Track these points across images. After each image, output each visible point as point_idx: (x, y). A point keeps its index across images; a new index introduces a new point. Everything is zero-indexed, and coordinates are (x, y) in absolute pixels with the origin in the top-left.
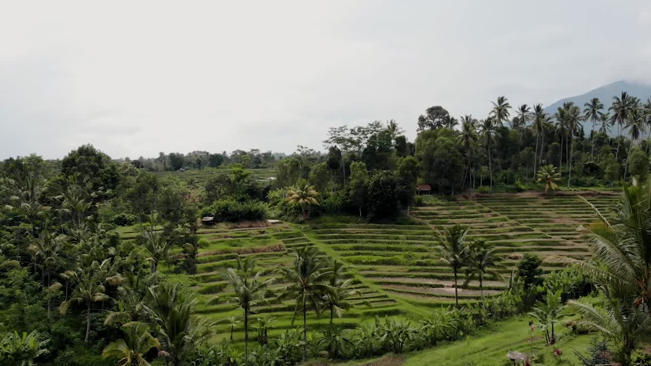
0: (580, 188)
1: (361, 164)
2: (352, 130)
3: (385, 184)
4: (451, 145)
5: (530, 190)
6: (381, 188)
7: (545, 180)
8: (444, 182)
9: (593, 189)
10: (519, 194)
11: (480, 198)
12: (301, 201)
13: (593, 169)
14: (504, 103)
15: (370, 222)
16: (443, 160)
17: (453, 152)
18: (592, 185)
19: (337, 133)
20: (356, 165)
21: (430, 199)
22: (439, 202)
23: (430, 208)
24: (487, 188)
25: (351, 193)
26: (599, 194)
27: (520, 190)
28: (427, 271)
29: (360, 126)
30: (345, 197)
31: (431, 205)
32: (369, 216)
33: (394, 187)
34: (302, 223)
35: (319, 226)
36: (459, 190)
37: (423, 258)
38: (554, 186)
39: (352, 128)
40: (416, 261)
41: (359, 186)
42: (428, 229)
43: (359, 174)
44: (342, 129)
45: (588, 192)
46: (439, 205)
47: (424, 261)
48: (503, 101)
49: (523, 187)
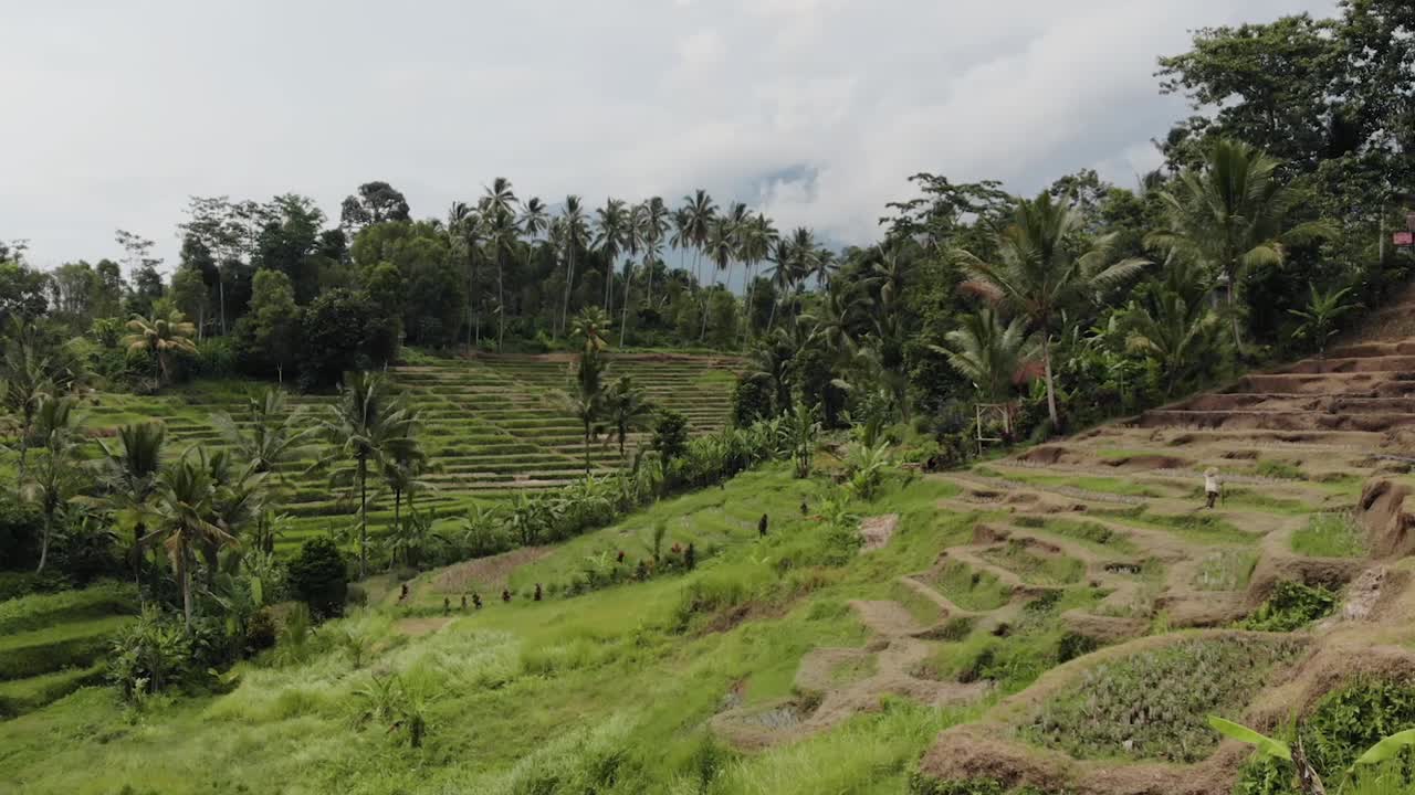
0: (637, 349)
1: (278, 276)
2: (238, 207)
3: (346, 313)
4: (441, 253)
5: (561, 349)
6: (335, 322)
7: (588, 332)
8: (431, 322)
9: (657, 350)
10: (544, 356)
11: (486, 357)
12: (162, 343)
13: (650, 319)
14: (504, 192)
15: (307, 391)
16: (431, 280)
17: (446, 268)
18: (655, 344)
19: (209, 211)
20: (266, 276)
21: (410, 354)
22: (430, 359)
23: (415, 368)
24: (492, 344)
25: (261, 333)
26: (669, 358)
27: (546, 350)
28: (467, 462)
29: (253, 200)
30: (244, 344)
31: (415, 364)
32: (303, 381)
33: (362, 322)
34: (154, 393)
35: (198, 398)
36: (450, 344)
37: (450, 444)
38: (601, 344)
39: (237, 203)
40: (440, 449)
41: (278, 319)
42: (436, 400)
43: (275, 295)
44: (215, 204)
45: (652, 355)
46: (430, 364)
47: (456, 448)
48: (503, 188)
49: (550, 344)
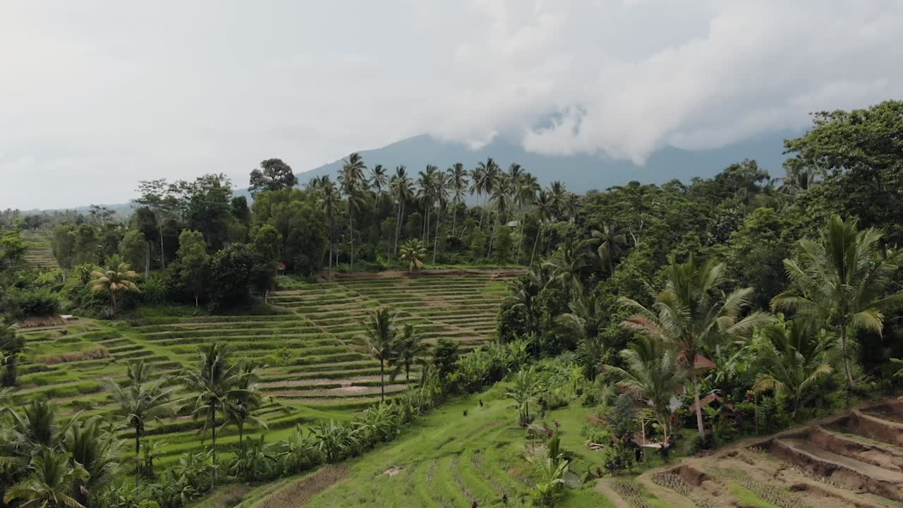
0: (444, 266)
1: (196, 234)
2: (172, 186)
3: (238, 261)
4: (310, 211)
5: (393, 268)
6: (232, 267)
7: (410, 257)
8: (302, 258)
9: (458, 266)
10: (380, 273)
11: (341, 278)
12: (114, 286)
13: (454, 244)
14: (357, 162)
15: (213, 313)
16: (302, 231)
17: (312, 221)
18: (457, 262)
19: (152, 189)
20: (188, 235)
21: (285, 280)
22: (299, 284)
23: (288, 292)
24: (346, 267)
25: (183, 274)
26: (466, 272)
27: (382, 269)
28: (312, 370)
29: (183, 180)
30: (173, 281)
31: (289, 289)
32: (211, 305)
33: (250, 265)
34: (110, 318)
35: (139, 321)
36: (316, 270)
37: (303, 355)
38: (419, 264)
39: (172, 183)
40: (294, 359)
41: (195, 264)
42: (298, 318)
43: (192, 244)
44: (158, 184)
45: (454, 270)
46: (299, 288)
47: (306, 358)
48: (356, 160)
49: (385, 265)
